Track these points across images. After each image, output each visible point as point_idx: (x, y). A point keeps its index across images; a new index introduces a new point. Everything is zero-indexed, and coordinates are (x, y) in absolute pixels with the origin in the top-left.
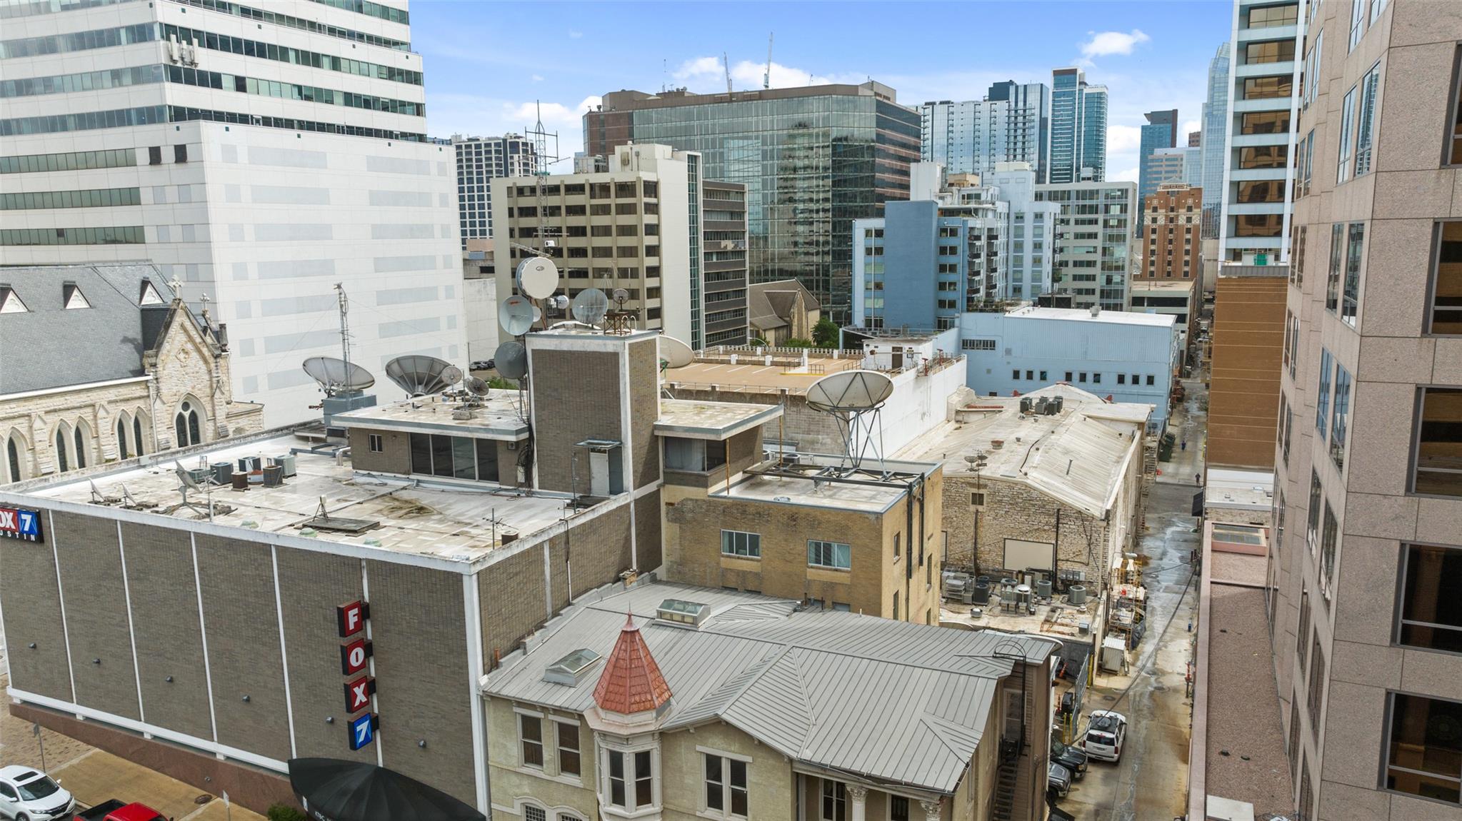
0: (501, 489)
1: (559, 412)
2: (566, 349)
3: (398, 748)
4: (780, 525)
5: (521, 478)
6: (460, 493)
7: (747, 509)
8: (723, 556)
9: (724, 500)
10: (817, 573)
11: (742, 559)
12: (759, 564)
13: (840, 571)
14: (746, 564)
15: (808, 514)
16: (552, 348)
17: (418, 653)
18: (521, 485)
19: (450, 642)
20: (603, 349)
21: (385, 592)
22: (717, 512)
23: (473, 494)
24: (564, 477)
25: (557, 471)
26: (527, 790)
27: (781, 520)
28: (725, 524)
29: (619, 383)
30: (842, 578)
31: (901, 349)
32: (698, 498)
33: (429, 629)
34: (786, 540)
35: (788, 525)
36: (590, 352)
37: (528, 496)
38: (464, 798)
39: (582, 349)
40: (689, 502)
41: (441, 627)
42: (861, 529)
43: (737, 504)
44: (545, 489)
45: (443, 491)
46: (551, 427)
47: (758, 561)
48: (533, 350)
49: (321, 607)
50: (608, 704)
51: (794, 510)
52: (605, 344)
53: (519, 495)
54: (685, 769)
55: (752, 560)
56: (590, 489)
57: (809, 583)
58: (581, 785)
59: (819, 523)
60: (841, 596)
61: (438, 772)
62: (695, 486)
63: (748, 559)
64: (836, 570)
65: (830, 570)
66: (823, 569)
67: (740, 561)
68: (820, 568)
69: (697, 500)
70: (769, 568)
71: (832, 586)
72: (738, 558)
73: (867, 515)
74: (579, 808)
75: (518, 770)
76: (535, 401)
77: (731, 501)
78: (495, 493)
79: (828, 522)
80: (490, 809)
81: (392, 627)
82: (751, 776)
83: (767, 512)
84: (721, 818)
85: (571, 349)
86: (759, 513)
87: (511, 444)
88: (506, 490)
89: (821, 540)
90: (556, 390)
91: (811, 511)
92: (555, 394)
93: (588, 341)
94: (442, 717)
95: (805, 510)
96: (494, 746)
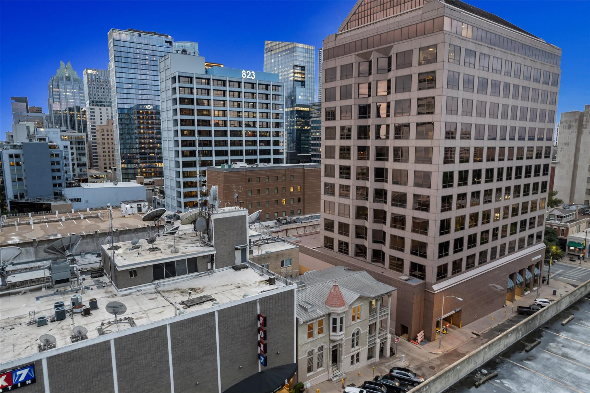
0: (199, 275)
1: (224, 239)
2: (227, 217)
3: (268, 360)
4: (274, 259)
5: (209, 267)
7: (265, 256)
9: (258, 256)
10: (284, 269)
13: (289, 266)
16: (222, 217)
18: (209, 270)
20: (241, 215)
21: (267, 307)
22: (256, 260)
23: (190, 279)
24: (225, 262)
25: (223, 261)
26: (309, 347)
27: (274, 257)
29: (246, 225)
30: (290, 268)
33: (282, 312)
34: (275, 263)
35: (276, 258)
37: (212, 273)
41: (287, 309)
42: (294, 253)
43: (262, 256)
44: (218, 269)
48: (214, 219)
53: (208, 274)
54: (349, 314)
56: (235, 263)
57: (281, 273)
59: (284, 254)
60: (290, 273)
61: (282, 360)
65: (287, 267)
66: (285, 267)
71: (287, 271)
73: (295, 248)
75: (306, 342)
77: (260, 256)
78: (198, 276)
79: (286, 253)
80: (297, 361)
82: (362, 308)
84: (356, 322)
85: (229, 216)
86: (268, 257)
87: (206, 256)
88: (202, 274)
89: (284, 259)
90: (223, 232)
91: (282, 252)
92: (223, 233)
93: (235, 213)
94: (285, 339)
95: (280, 252)
96: (300, 339)
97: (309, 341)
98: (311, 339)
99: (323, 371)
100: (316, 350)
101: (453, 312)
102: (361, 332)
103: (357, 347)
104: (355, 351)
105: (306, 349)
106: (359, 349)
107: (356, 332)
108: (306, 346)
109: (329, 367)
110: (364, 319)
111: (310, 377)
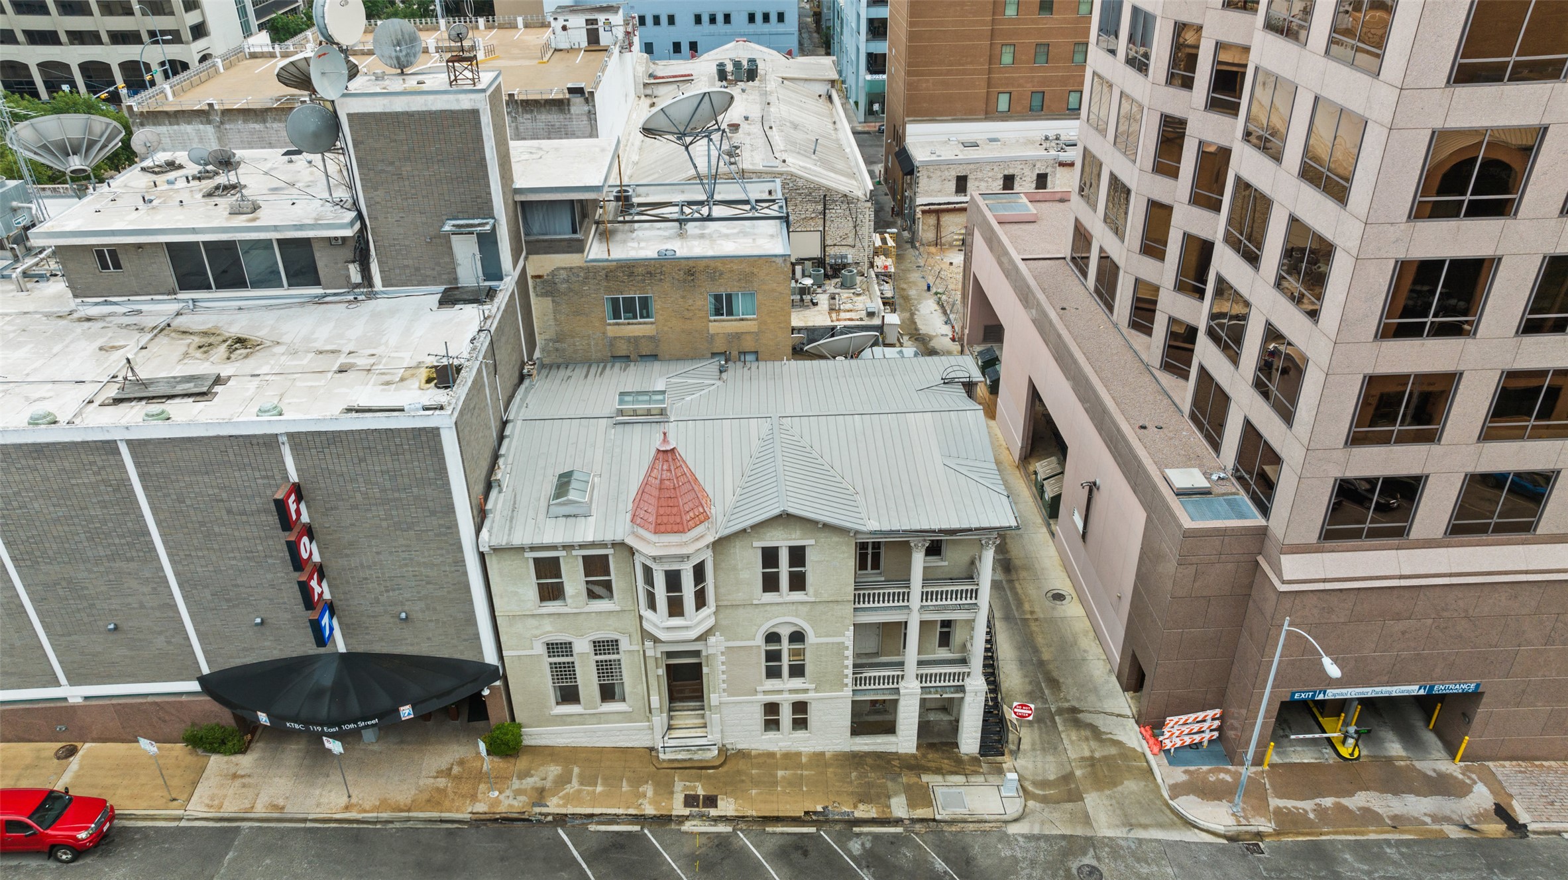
0: (325, 295)
1: (400, 191)
2: (400, 110)
3: (367, 628)
4: (676, 282)
5: (355, 275)
6: (267, 307)
7: (635, 270)
8: (610, 324)
9: (606, 264)
10: (721, 326)
11: (633, 324)
12: (654, 326)
13: (747, 320)
14: (638, 328)
15: (708, 267)
16: (379, 109)
17: (384, 524)
18: (358, 286)
19: (431, 504)
20: (455, 106)
21: (324, 466)
22: (599, 278)
23: (289, 306)
24: (417, 269)
25: (406, 262)
26: (548, 628)
27: (677, 277)
28: (608, 290)
29: (483, 148)
30: (750, 326)
31: (595, 21)
32: (573, 265)
33: (396, 495)
34: (683, 297)
35: (685, 281)
36: (435, 112)
37: (370, 299)
38: (468, 656)
39: (424, 109)
40: (562, 272)
41: (415, 490)
42: (767, 274)
43: (622, 267)
44: (392, 286)
45: (240, 309)
46: (390, 210)
47: (652, 323)
48: (349, 115)
49: (222, 501)
50: (662, 528)
51: (691, 263)
52: (457, 100)
53: (355, 298)
54: (740, 566)
55: (645, 323)
56: (456, 279)
57: (711, 338)
58: (618, 608)
59: (721, 274)
60: (748, 344)
61: (429, 639)
62: (568, 252)
63: (640, 324)
64: (742, 320)
65: (736, 320)
66: (728, 321)
67: (630, 326)
68: (724, 321)
69: (571, 268)
70: (666, 329)
71: (738, 336)
72: (629, 324)
73: (774, 259)
74: (615, 630)
75: (535, 612)
76: (361, 180)
77: (615, 263)
78: (319, 301)
79: (731, 271)
80: (501, 657)
81: (341, 503)
82: (810, 556)
83: (659, 271)
84: (780, 600)
85: (407, 109)
86: (650, 273)
87: (336, 238)
88: (335, 295)
89: (722, 291)
90: (392, 163)
91: (712, 264)
92: (390, 168)
93: (431, 97)
94: (428, 583)
95: (703, 263)
96: (501, 597)
97: (544, 610)
98: (553, 607)
99: (626, 716)
100: (582, 647)
101: (1413, 690)
102: (811, 638)
103: (797, 683)
104: (780, 692)
105: (537, 632)
106: (806, 691)
107: (785, 633)
108: (533, 622)
109: (650, 712)
110: (825, 597)
111: (564, 718)
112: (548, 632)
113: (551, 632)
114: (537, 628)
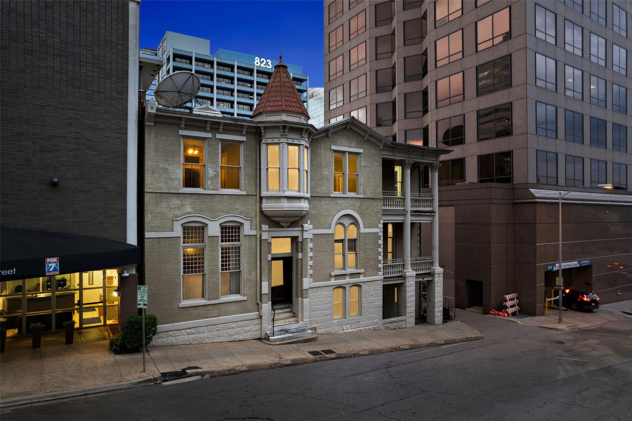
74: (240, 214)
82: (360, 162)
84: (344, 195)
96: (153, 172)
98: (195, 190)
99: (242, 306)
100: (214, 229)
101: (576, 264)
102: (361, 229)
104: (344, 276)
105: (178, 212)
106: (359, 275)
107: (346, 224)
108: (175, 202)
109: (261, 300)
110: (368, 195)
111: (191, 310)
112: (188, 213)
113: (190, 213)
114: (179, 209)
